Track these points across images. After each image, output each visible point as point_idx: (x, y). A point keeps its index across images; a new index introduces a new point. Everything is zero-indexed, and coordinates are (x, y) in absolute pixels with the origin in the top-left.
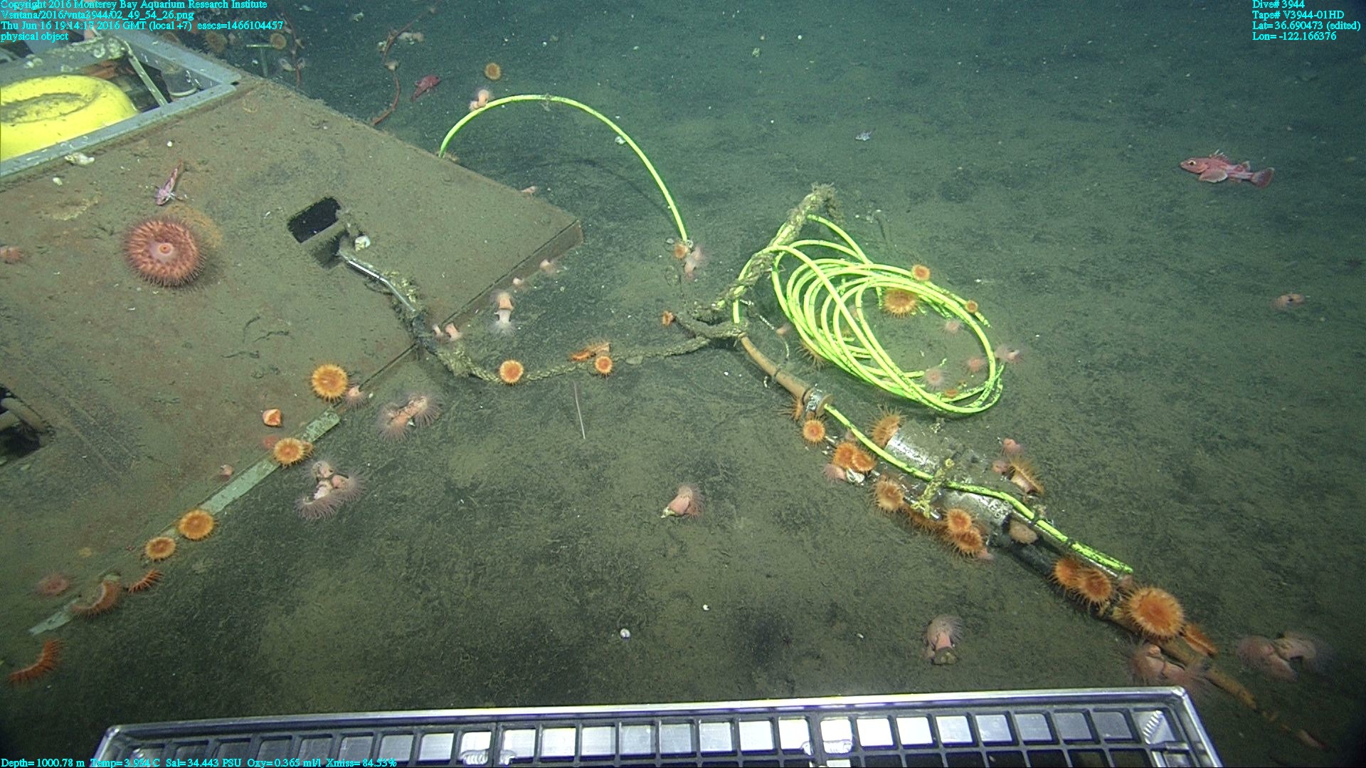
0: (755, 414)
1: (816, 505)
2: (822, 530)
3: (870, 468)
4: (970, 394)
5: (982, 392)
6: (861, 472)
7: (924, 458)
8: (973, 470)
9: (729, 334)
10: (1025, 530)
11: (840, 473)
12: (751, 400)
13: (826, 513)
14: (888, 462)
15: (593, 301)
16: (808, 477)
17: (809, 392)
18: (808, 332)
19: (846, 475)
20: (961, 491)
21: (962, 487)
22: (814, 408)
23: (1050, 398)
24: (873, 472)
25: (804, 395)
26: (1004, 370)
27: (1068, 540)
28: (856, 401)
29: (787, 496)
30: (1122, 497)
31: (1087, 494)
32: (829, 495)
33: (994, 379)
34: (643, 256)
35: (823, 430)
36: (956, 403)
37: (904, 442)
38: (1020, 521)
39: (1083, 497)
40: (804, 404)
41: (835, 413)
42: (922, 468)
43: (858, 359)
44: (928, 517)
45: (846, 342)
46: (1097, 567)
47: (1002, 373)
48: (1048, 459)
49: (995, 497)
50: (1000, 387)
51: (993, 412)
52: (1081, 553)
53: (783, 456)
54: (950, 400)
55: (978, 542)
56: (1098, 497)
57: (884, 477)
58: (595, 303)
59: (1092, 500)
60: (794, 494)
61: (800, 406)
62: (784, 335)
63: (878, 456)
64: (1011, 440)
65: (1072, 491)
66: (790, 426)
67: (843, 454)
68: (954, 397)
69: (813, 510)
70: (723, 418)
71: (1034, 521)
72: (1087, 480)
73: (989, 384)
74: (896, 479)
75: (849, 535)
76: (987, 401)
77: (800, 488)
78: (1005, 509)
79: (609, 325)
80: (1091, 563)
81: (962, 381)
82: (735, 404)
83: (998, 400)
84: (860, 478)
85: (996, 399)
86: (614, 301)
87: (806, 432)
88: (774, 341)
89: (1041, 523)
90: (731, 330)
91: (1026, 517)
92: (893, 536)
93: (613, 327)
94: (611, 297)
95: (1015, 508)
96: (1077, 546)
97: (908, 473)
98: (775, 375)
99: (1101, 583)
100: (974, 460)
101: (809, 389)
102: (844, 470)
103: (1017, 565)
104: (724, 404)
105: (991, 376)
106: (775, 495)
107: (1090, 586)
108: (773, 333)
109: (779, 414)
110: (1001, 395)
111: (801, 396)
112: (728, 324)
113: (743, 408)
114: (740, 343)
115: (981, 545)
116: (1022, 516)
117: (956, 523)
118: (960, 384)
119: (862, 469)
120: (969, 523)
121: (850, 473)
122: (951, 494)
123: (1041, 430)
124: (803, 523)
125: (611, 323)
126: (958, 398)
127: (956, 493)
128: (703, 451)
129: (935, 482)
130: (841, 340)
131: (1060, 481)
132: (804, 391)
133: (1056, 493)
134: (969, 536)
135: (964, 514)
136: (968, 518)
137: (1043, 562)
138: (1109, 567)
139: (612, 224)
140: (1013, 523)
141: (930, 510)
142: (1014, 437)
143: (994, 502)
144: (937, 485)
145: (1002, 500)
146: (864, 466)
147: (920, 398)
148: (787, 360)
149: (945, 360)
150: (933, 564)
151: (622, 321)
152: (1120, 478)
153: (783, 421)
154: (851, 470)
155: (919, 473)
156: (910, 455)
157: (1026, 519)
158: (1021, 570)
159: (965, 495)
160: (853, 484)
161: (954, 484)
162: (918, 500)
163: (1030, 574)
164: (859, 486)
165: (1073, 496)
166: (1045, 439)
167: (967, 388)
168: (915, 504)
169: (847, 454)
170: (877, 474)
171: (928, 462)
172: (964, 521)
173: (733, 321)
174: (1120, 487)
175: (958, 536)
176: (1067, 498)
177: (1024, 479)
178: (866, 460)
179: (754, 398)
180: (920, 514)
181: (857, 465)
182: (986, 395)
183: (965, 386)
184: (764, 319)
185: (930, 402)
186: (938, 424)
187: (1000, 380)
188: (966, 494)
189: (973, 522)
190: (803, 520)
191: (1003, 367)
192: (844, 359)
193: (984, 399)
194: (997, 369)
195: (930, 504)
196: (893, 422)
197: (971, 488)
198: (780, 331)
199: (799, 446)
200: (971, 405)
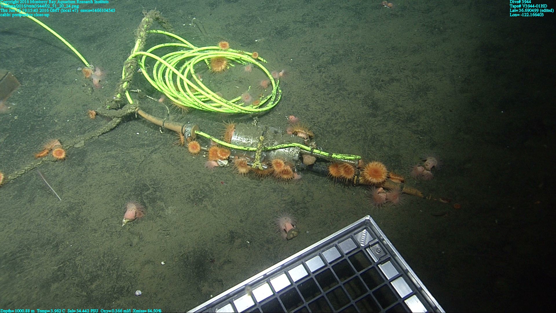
0: (160, 150)
1: (207, 185)
2: (215, 197)
3: (229, 155)
4: (266, 100)
5: (272, 97)
6: (224, 159)
7: (252, 140)
8: (276, 137)
9: (129, 111)
10: (309, 157)
11: (214, 164)
12: (156, 143)
13: (214, 187)
14: (235, 149)
15: (41, 119)
16: (199, 172)
17: (184, 127)
18: (174, 96)
19: (218, 164)
20: (274, 150)
21: (273, 148)
22: (189, 135)
23: (305, 89)
24: (231, 157)
25: (182, 130)
26: (280, 82)
27: (329, 155)
28: (212, 124)
29: (190, 186)
30: (349, 125)
31: (334, 129)
32: (213, 177)
33: (276, 88)
34: (65, 83)
35: (198, 145)
36: (261, 107)
37: (239, 135)
38: (306, 154)
39: (333, 131)
40: (183, 135)
41: (202, 133)
42: (252, 146)
43: (204, 102)
44: (262, 169)
45: (194, 95)
46: (345, 162)
47: (279, 84)
48: (312, 119)
49: (290, 147)
50: (280, 91)
51: (281, 105)
52: (337, 158)
53: (182, 166)
54: (258, 106)
55: (290, 172)
56: (340, 128)
57: (237, 157)
58: (43, 119)
59: (337, 131)
60: (194, 184)
61: (182, 137)
62: (163, 102)
63: (229, 147)
64: (293, 116)
65: (328, 130)
66: (181, 149)
67: (213, 154)
68: (259, 104)
69: (207, 188)
70: (143, 158)
71: (312, 151)
72: (332, 122)
73: (274, 91)
74: (242, 156)
75: (229, 193)
76: (275, 100)
77: (196, 180)
78: (297, 150)
79: (56, 130)
80: (342, 161)
81: (261, 95)
82: (148, 148)
83: (281, 98)
84: (225, 163)
85: (279, 98)
86: (55, 115)
87: (191, 150)
88: (159, 107)
89: (315, 151)
90: (130, 109)
91: (307, 150)
92: (252, 185)
93: (60, 130)
94: (51, 113)
95: (301, 148)
96: (334, 156)
97: (246, 151)
98: (163, 125)
99: (349, 169)
100: (276, 132)
101: (184, 126)
102: (216, 161)
103: (314, 175)
104: (141, 150)
105: (274, 87)
106: (184, 189)
107: (346, 172)
108: (157, 103)
109: (173, 145)
110: (282, 95)
111: (181, 131)
112: (127, 106)
113: (153, 149)
114: (138, 114)
115: (292, 173)
116: (306, 151)
117: (277, 166)
118: (261, 97)
119: (224, 158)
120: (283, 164)
121: (220, 162)
122: (270, 153)
123: (305, 105)
124: (204, 197)
125: (58, 128)
126: (261, 104)
127: (272, 152)
128: (136, 180)
129: (259, 150)
130: (191, 94)
131: (320, 127)
132: (181, 128)
133: (321, 134)
134: (285, 171)
135: (279, 161)
136: (282, 162)
137: (323, 169)
138: (350, 160)
139: (37, 69)
140: (304, 156)
141: (262, 165)
142: (293, 114)
143: (291, 149)
144: (260, 151)
145: (294, 147)
146: (225, 155)
147: (240, 110)
148: (168, 115)
149: (250, 87)
150: (275, 191)
151: (64, 124)
152: (346, 116)
153: (177, 148)
154: (220, 160)
155: (251, 149)
156: (244, 141)
157: (308, 152)
158: (316, 177)
159: (276, 151)
160: (224, 166)
161: (269, 148)
162: (254, 163)
163: (321, 178)
164: (227, 167)
165: (328, 132)
166: (308, 109)
167: (264, 97)
168: (254, 165)
169: (215, 153)
170: (233, 157)
171: (254, 141)
172: (281, 165)
173: (129, 103)
174: (347, 120)
175: (280, 173)
176: (326, 134)
177: (302, 133)
178: (226, 152)
179: (157, 141)
180: (258, 169)
181: (221, 157)
182: (274, 98)
183: (263, 96)
184: (149, 97)
185: (246, 111)
186: (255, 121)
187: (279, 87)
188: (278, 150)
189: (285, 163)
190: (203, 195)
191: (278, 81)
192: (196, 104)
193: (273, 100)
194: (276, 83)
195: (260, 162)
196: (231, 128)
197: (278, 147)
198: (161, 100)
199: (189, 158)
200: (268, 105)
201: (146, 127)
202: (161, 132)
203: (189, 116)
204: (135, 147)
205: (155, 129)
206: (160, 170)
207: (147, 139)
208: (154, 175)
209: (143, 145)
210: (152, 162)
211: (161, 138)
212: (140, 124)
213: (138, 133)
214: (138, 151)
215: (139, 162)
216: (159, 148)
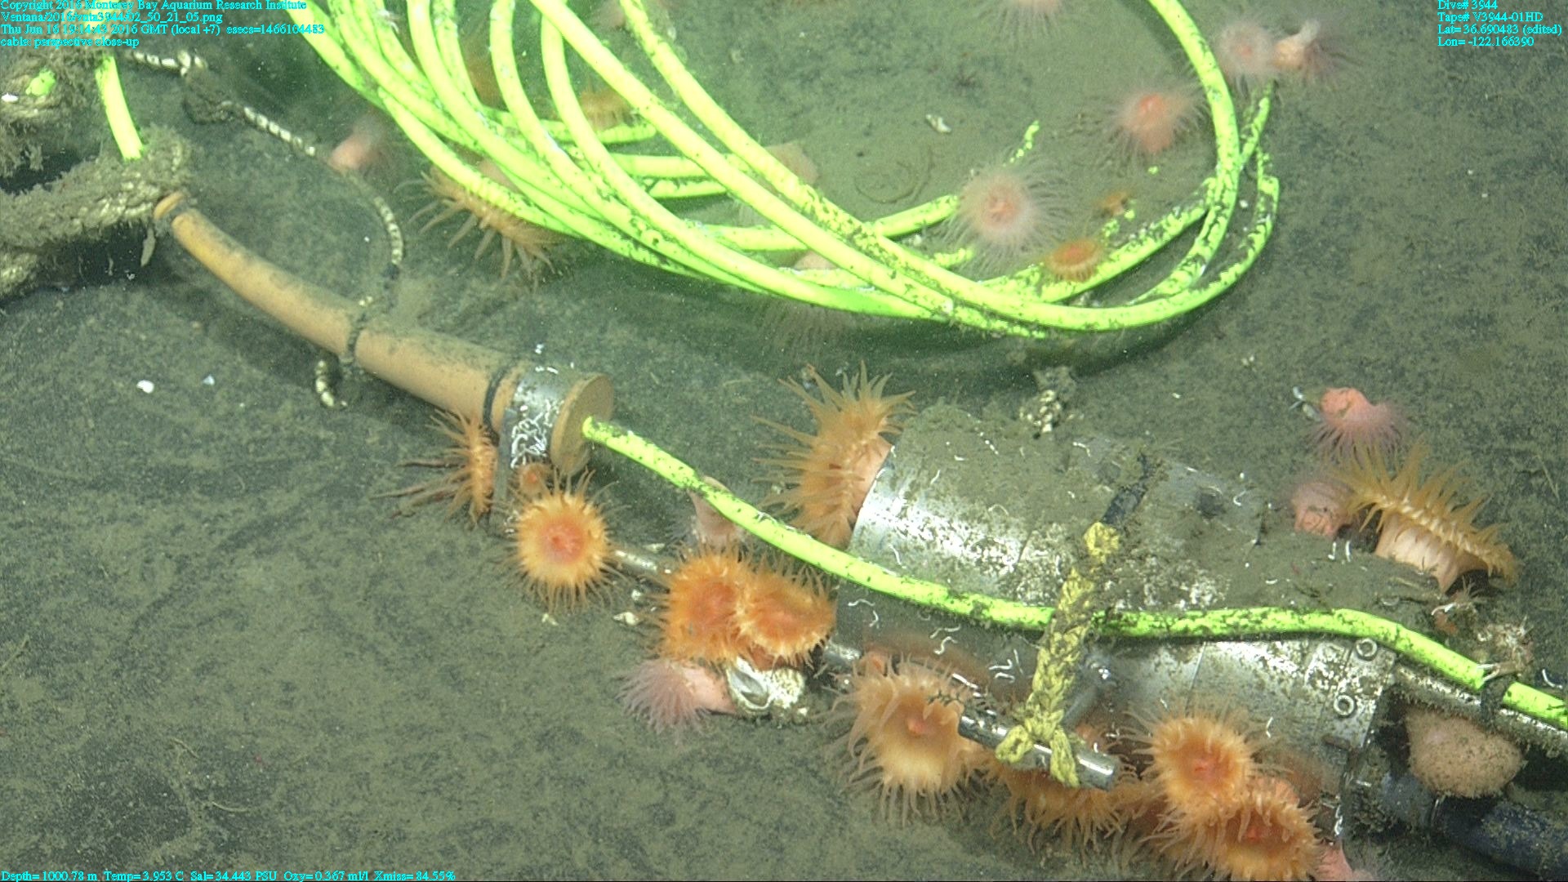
0: (304, 529)
3: (817, 638)
4: (1151, 246)
5: (1197, 226)
6: (782, 664)
7: (1012, 542)
8: (1210, 548)
9: (108, 212)
10: (1464, 741)
11: (702, 688)
12: (277, 473)
14: (874, 594)
17: (506, 383)
18: (453, 134)
19: (728, 693)
20: (1183, 642)
21: (1179, 626)
22: (540, 447)
24: (832, 649)
25: (488, 402)
26: (1273, 113)
33: (1241, 160)
35: (596, 528)
36: (1103, 294)
37: (920, 496)
38: (1438, 707)
40: (494, 438)
41: (632, 446)
42: (1009, 588)
43: (678, 206)
44: (1074, 779)
45: (612, 147)
47: (1268, 129)
49: (1315, 635)
50: (1269, 186)
54: (1080, 287)
55: (1294, 837)
57: (880, 659)
61: (480, 453)
62: (367, 170)
63: (832, 579)
64: (1351, 392)
66: (462, 542)
67: (699, 610)
68: (1091, 271)
71: (1491, 694)
73: (1222, 184)
74: (921, 655)
76: (1226, 253)
78: (1369, 670)
81: (1114, 204)
82: (210, 509)
83: (1271, 241)
84: (785, 690)
85: (1259, 241)
87: (534, 557)
88: (329, 204)
89: (1521, 695)
90: (114, 195)
91: (1454, 684)
95: (1406, 660)
97: (962, 620)
98: (352, 347)
100: (1209, 507)
101: (504, 372)
102: (717, 669)
104: (159, 518)
105: (1222, 152)
108: (317, 171)
109: (405, 504)
110: (1279, 220)
111: (480, 410)
112: (95, 172)
113: (250, 515)
114: (167, 243)
115: (1310, 844)
116: (1439, 686)
117: (1192, 775)
118: (1106, 214)
119: (783, 650)
120: (1243, 762)
121: (745, 678)
122: (1147, 666)
126: (1107, 271)
127: (1165, 656)
129: (1065, 629)
130: (590, 139)
132: (483, 386)
134: (1255, 818)
135: (1213, 733)
136: (1233, 743)
140: (1416, 723)
141: (1074, 750)
142: (1361, 376)
143: (1322, 655)
144: (1073, 640)
145: (1350, 640)
146: (790, 633)
147: (948, 307)
148: (393, 272)
149: (1033, 129)
153: (430, 530)
154: (743, 665)
155: (1003, 611)
157: (1460, 696)
159: (1199, 654)
160: (767, 717)
161: (1144, 624)
162: (1019, 722)
164: (792, 722)
167: (1138, 222)
168: (1012, 741)
169: (714, 602)
170: (850, 655)
171: (1030, 554)
172: (1221, 765)
173: (116, 152)
175: (1212, 830)
177: (1422, 534)
178: (797, 611)
179: (286, 465)
180: (1038, 776)
181: (761, 640)
182: (1216, 233)
183: (1130, 215)
184: (263, 121)
185: (993, 315)
186: (1051, 394)
187: (1262, 158)
188: (1207, 649)
189: (1256, 757)
191: (1264, 104)
192: (620, 216)
193: (1208, 253)
194: (1241, 121)
195: (1065, 725)
196: (860, 428)
197: (1214, 621)
198: (347, 156)
199: (512, 619)
200: (1163, 287)
201: (212, 348)
202: (327, 398)
203: (543, 303)
204: (117, 483)
205: (277, 368)
206: (288, 687)
207: (208, 438)
208: (231, 719)
209: (174, 481)
210: (227, 613)
211: (319, 442)
212: (172, 319)
213: (147, 386)
214: (135, 520)
215: (126, 606)
216: (292, 519)
